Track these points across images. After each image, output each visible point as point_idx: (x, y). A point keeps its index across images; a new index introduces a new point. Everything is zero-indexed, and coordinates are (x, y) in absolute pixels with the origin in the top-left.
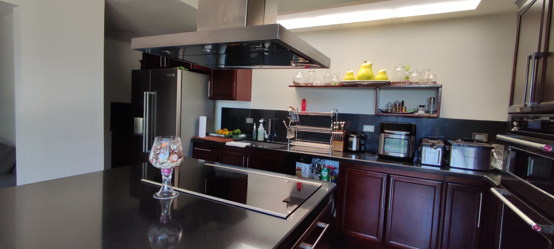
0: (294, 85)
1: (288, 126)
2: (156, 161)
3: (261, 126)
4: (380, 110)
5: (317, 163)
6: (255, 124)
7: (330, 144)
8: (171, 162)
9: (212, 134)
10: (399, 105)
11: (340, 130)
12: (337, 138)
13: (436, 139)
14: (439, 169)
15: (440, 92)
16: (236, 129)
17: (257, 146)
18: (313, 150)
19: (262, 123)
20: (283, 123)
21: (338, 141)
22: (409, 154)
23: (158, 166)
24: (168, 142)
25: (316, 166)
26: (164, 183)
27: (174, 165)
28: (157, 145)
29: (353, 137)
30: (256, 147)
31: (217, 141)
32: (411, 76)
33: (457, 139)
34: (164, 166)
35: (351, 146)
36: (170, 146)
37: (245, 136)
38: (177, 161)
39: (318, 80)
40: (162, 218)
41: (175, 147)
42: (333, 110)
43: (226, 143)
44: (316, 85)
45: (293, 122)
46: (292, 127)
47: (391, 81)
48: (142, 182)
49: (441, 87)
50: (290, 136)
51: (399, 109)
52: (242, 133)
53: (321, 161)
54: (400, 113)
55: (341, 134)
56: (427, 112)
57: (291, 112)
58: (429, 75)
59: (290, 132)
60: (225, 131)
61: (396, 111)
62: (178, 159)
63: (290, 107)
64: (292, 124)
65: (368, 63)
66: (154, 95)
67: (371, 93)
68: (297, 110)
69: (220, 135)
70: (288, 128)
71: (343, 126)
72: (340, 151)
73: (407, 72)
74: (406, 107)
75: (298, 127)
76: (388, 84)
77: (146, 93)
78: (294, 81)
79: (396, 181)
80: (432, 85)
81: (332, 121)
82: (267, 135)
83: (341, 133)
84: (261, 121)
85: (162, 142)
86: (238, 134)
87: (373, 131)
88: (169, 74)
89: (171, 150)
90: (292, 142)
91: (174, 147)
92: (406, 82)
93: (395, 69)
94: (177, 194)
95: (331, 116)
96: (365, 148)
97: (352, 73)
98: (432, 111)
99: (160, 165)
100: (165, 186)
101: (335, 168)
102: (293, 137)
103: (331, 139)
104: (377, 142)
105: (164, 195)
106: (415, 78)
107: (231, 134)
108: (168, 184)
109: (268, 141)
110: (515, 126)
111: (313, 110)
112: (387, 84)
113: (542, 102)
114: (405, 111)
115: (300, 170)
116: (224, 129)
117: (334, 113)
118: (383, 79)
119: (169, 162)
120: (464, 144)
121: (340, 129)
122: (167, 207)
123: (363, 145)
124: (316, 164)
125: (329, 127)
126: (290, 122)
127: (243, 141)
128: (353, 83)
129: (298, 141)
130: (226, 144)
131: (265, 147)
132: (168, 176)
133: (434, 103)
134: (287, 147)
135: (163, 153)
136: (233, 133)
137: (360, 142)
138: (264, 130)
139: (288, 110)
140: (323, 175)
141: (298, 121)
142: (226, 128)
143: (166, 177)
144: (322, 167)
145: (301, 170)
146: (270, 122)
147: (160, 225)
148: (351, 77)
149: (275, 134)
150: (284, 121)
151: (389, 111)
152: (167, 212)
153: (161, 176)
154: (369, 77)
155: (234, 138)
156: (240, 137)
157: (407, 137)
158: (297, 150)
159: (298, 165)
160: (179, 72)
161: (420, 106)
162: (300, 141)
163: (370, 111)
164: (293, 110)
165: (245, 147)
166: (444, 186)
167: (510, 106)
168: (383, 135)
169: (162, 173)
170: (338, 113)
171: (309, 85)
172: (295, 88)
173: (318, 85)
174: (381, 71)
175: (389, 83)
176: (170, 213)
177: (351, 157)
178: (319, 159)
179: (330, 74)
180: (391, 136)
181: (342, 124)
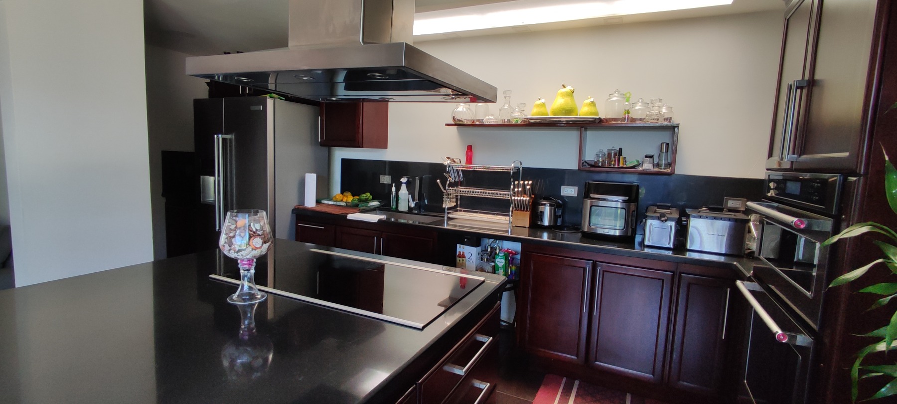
0: (453, 123)
1: (445, 189)
2: (229, 248)
3: (404, 187)
4: (587, 163)
5: (490, 245)
6: (394, 184)
7: (508, 216)
8: (253, 249)
9: (326, 202)
10: (615, 154)
11: (525, 194)
12: (520, 207)
13: (668, 208)
14: (670, 253)
15: (676, 135)
16: (364, 193)
17: (397, 220)
18: (483, 226)
19: (406, 183)
20: (437, 183)
21: (521, 210)
22: (627, 231)
23: (232, 255)
24: (247, 219)
25: (489, 250)
26: (244, 280)
27: (257, 253)
28: (230, 224)
29: (544, 205)
30: (397, 222)
31: (333, 212)
32: (633, 109)
33: (701, 207)
34: (242, 255)
35: (542, 219)
36: (250, 225)
37: (379, 203)
38: (261, 247)
39: (492, 115)
40: (241, 332)
41: (258, 226)
42: (514, 162)
43: (348, 215)
44: (488, 123)
45: (453, 181)
46: (450, 190)
47: (603, 117)
48: (210, 279)
49: (678, 127)
50: (447, 204)
51: (615, 161)
52: (374, 199)
53: (496, 243)
54: (616, 166)
55: (526, 200)
56: (658, 165)
57: (449, 166)
58: (660, 107)
59: (448, 198)
60: (347, 197)
61: (610, 164)
62: (262, 245)
63: (448, 158)
64: (451, 185)
65: (569, 89)
66: (230, 140)
67: (573, 136)
68: (459, 163)
69: (338, 203)
70: (444, 191)
71: (528, 187)
72: (525, 227)
73: (627, 103)
74: (625, 158)
75: (461, 189)
76: (599, 122)
77: (217, 136)
78: (454, 117)
79: (605, 273)
80: (666, 123)
81: (512, 180)
82: (412, 202)
83: (526, 198)
84: (404, 180)
85: (237, 219)
86: (367, 201)
87: (576, 196)
88: (254, 106)
89: (251, 231)
90: (450, 213)
91: (256, 226)
92: (625, 118)
93: (611, 98)
94: (263, 296)
95: (510, 172)
96: (563, 221)
97: (543, 105)
98: (665, 164)
99: (236, 254)
100: (245, 285)
101: (516, 253)
102: (453, 204)
103: (511, 208)
104: (579, 212)
105: (244, 297)
106: (640, 112)
107: (356, 202)
108: (249, 282)
109: (415, 212)
110: (772, 189)
111: (484, 162)
112: (597, 121)
113: (804, 154)
114: (624, 164)
115: (463, 256)
116: (345, 194)
117: (515, 167)
118: (591, 114)
119: (250, 249)
120: (708, 215)
121: (524, 192)
122: (249, 315)
123: (560, 217)
124: (489, 247)
125: (508, 189)
126: (448, 182)
127: (375, 212)
128: (547, 121)
129: (460, 211)
130: (348, 218)
131: (411, 222)
132: (248, 270)
133: (667, 151)
134: (444, 220)
135: (240, 235)
136: (358, 199)
137: (555, 212)
138: (409, 194)
139: (444, 163)
140: (498, 263)
141: (462, 180)
142: (349, 191)
143: (246, 272)
144: (498, 251)
145: (465, 257)
146: (417, 182)
147: (239, 343)
148: (542, 110)
149: (426, 201)
150: (438, 181)
151: (600, 164)
152: (250, 324)
153: (239, 270)
154: (569, 111)
155: (362, 208)
156: (371, 205)
157: (624, 205)
158: (460, 226)
159: (461, 248)
160: (270, 102)
161: (646, 157)
162: (464, 211)
163: (572, 164)
164: (452, 162)
165: (376, 221)
166: (676, 278)
167: (769, 158)
168: (589, 201)
169: (239, 266)
170: (522, 168)
171: (477, 123)
172: (455, 128)
173: (491, 123)
174: (588, 101)
175: (600, 120)
176: (254, 324)
177: (541, 237)
178: (493, 240)
179: (510, 105)
180: (601, 203)
181: (528, 184)
